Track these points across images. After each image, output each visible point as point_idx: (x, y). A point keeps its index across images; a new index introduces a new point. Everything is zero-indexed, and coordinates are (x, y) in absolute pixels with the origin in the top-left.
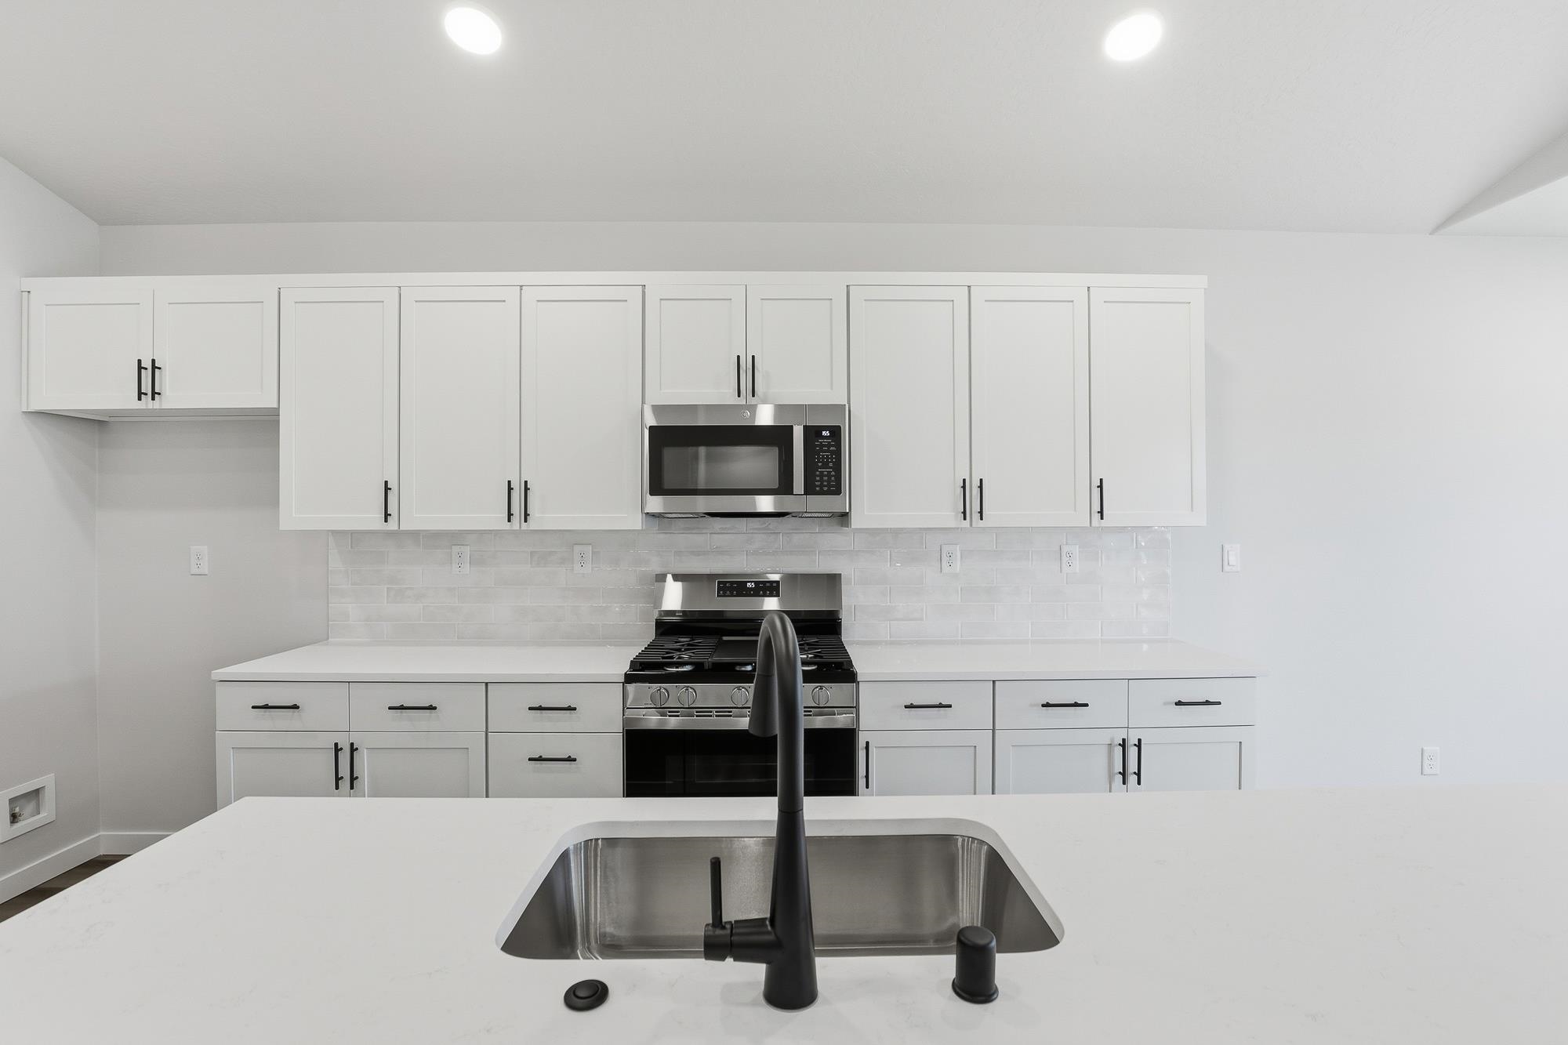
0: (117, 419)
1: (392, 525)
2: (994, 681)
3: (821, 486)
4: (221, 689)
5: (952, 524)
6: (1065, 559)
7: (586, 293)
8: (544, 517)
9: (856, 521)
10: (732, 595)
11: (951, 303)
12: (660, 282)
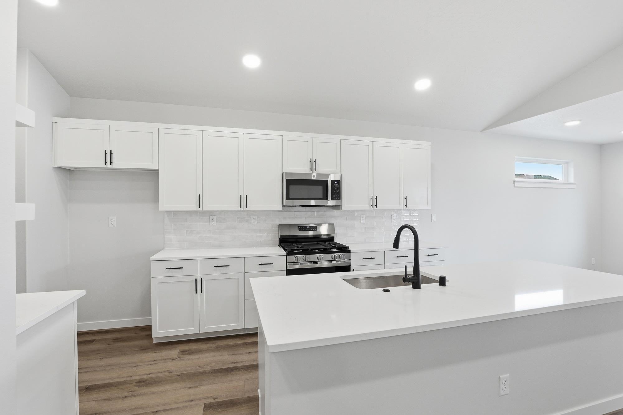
0: (77, 170)
1: (200, 209)
2: (385, 251)
3: (335, 198)
4: (153, 263)
5: (368, 209)
6: (393, 218)
7: (265, 137)
8: (251, 207)
9: (343, 208)
10: (303, 230)
11: (368, 146)
12: (287, 135)
